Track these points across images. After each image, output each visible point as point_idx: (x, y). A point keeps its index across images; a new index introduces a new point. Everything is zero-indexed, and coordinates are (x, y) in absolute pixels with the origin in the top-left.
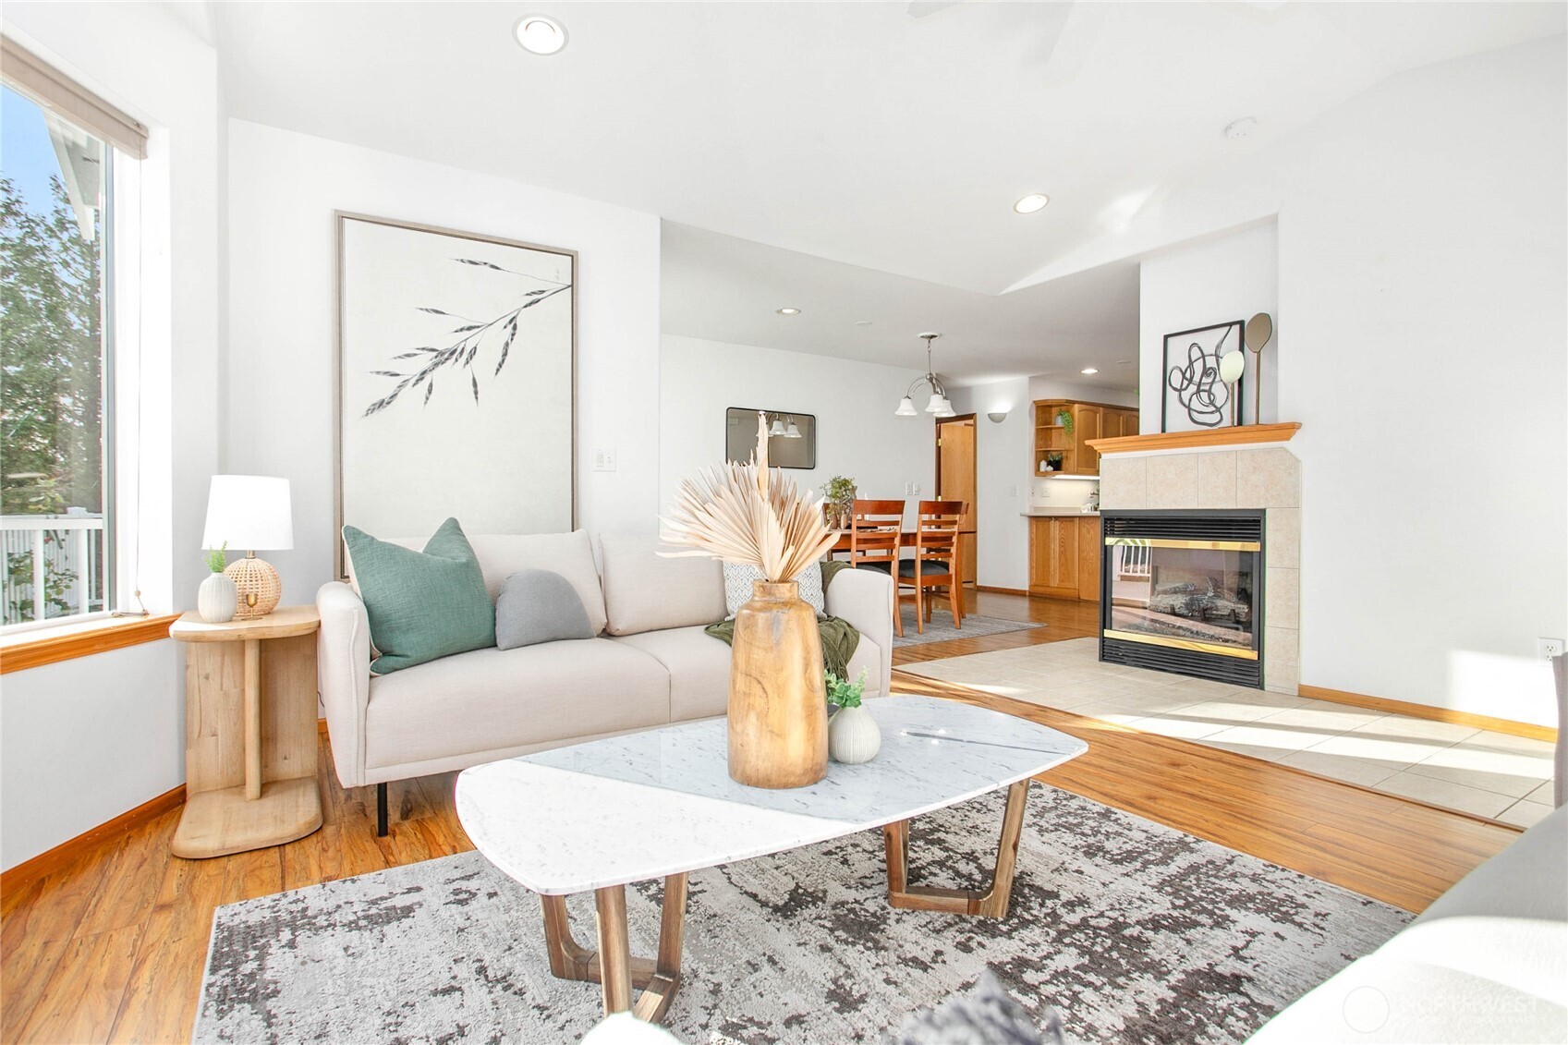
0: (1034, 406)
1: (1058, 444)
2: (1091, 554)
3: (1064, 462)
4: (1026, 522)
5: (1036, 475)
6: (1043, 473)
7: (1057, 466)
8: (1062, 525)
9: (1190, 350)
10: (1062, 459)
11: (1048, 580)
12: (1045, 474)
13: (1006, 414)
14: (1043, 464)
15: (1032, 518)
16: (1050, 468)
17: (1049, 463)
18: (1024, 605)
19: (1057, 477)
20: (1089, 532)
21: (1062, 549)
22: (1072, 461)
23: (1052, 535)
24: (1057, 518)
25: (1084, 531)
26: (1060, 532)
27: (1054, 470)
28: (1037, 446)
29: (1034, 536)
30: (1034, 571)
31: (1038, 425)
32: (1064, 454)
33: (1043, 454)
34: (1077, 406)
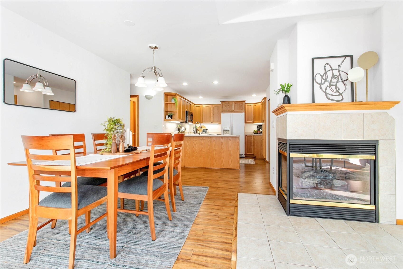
0: (164, 95)
1: (171, 109)
5: (165, 120)
6: (167, 120)
9: (325, 66)
10: (173, 115)
13: (153, 96)
14: (167, 116)
16: (170, 118)
17: (169, 116)
19: (172, 121)
28: (165, 110)
31: (165, 101)
32: (173, 113)
33: (166, 113)
34: (178, 96)
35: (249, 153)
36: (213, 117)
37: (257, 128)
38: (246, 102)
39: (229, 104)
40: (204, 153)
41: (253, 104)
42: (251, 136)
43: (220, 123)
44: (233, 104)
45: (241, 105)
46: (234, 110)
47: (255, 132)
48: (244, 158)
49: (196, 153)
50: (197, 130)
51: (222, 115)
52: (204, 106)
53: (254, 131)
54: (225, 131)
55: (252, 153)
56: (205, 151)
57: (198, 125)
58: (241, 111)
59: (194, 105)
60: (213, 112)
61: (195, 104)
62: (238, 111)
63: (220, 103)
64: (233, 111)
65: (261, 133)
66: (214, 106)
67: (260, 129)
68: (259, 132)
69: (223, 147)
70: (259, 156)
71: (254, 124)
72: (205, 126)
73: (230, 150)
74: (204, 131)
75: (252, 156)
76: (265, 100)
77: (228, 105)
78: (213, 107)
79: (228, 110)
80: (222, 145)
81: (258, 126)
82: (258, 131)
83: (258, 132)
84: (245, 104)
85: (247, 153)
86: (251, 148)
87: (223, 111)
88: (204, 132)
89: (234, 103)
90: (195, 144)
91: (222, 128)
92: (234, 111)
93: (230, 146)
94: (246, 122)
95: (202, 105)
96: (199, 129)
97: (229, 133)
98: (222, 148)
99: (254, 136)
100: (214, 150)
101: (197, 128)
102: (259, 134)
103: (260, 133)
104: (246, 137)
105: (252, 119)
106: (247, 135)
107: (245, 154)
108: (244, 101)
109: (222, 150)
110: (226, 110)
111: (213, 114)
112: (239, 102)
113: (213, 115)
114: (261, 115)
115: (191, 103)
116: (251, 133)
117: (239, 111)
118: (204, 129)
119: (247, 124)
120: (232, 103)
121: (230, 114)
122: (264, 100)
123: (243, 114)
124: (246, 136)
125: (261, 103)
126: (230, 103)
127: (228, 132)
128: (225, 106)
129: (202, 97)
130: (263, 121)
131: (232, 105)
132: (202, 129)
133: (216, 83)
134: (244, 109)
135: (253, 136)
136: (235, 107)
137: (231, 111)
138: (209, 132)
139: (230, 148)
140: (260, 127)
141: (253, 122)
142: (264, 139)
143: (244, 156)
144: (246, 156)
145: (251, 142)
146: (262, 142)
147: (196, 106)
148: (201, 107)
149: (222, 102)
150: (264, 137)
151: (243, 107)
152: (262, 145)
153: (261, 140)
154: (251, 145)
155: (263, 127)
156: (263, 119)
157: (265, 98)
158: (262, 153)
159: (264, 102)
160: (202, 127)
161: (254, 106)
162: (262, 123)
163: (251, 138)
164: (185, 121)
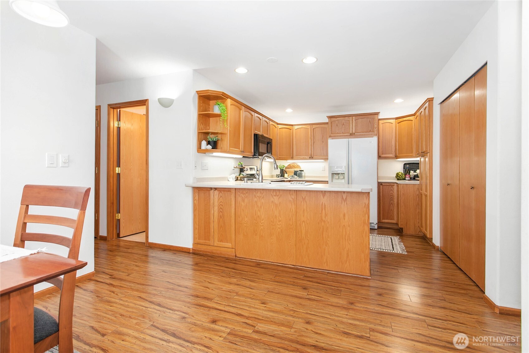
0: (197, 96)
1: (214, 127)
2: (246, 219)
3: (219, 143)
4: (190, 192)
5: (198, 151)
6: (204, 150)
7: (215, 145)
8: (221, 194)
10: (218, 140)
11: (209, 240)
12: (205, 151)
13: (174, 100)
14: (204, 143)
15: (194, 188)
16: (209, 147)
17: (209, 143)
18: (188, 260)
19: (215, 154)
20: (243, 201)
21: (221, 214)
22: (225, 142)
23: (212, 202)
24: (216, 189)
25: (239, 199)
26: (219, 199)
27: (212, 149)
28: (199, 129)
29: (196, 202)
30: (197, 231)
31: (199, 110)
32: (219, 137)
33: (203, 135)
34: (229, 100)
35: (387, 219)
36: (312, 148)
37: (404, 168)
38: (380, 117)
39: (344, 121)
40: (279, 228)
41: (397, 118)
42: (391, 184)
43: (325, 158)
44: (354, 120)
45: (370, 121)
46: (354, 132)
47: (398, 177)
48: (376, 232)
49: (262, 227)
50: (283, 173)
51: (331, 142)
52: (296, 127)
53: (397, 174)
54: (335, 174)
55: (394, 220)
56: (280, 223)
57: (284, 163)
58: (370, 133)
59: (276, 125)
60: (312, 138)
61: (278, 124)
62: (363, 135)
63: (327, 120)
64: (352, 135)
65: (415, 178)
66: (314, 126)
67: (411, 171)
68: (407, 176)
69: (326, 215)
70: (410, 230)
71: (398, 160)
72: (299, 164)
73: (344, 225)
74: (296, 173)
75: (395, 227)
76: (429, 105)
77: (342, 123)
78: (312, 129)
79: (343, 133)
80: (322, 211)
81: (405, 164)
82: (405, 175)
83: (405, 177)
84: (379, 120)
85: (383, 221)
86: (391, 210)
87: (332, 135)
88: (296, 175)
89: (354, 117)
90: (259, 205)
91: (330, 167)
92: (356, 134)
93: (344, 215)
94: (379, 157)
95: (292, 125)
96: (287, 170)
97: (344, 178)
98: (324, 219)
99: (398, 186)
100: (304, 221)
101: (284, 169)
103: (411, 178)
104: (381, 186)
105: (393, 150)
106: (382, 184)
107: (379, 222)
108: (377, 114)
109: (323, 223)
110: (337, 133)
112: (364, 117)
113: (312, 144)
114: (413, 141)
115: (268, 121)
116: (390, 178)
117: (365, 133)
118: (296, 170)
119: (382, 161)
120: (351, 118)
121: (345, 141)
122: (427, 104)
123: (375, 140)
124: (380, 184)
125: (414, 115)
126: (347, 118)
127: (341, 177)
128: (337, 125)
129: (292, 111)
130: (423, 154)
131: (351, 122)
132: (293, 170)
133: (310, 60)
134: (376, 130)
135: (396, 184)
136: (356, 126)
137: (349, 134)
138: (306, 175)
139: (344, 219)
140: (410, 167)
141: (396, 157)
142: (427, 194)
143: (376, 227)
144: (381, 225)
145: (391, 197)
146: (418, 199)
147: (280, 126)
148: (291, 129)
149: (330, 117)
150: (424, 188)
151: (374, 125)
152: (418, 206)
153: (417, 195)
154: (392, 203)
155: (422, 166)
156: (422, 150)
157: (430, 100)
158: (419, 223)
159: (425, 110)
160: (294, 167)
161: (398, 123)
162: (418, 159)
163: (392, 190)
164: (253, 154)
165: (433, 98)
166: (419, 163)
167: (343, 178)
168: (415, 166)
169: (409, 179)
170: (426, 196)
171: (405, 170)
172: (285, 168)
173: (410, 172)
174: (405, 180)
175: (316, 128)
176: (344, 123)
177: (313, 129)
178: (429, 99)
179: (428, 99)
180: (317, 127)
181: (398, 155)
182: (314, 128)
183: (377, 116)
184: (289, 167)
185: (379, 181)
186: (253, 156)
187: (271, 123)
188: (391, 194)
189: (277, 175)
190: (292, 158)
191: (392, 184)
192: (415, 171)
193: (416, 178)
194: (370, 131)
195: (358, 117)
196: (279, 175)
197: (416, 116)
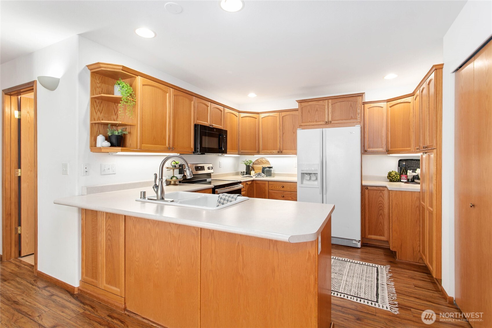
0: (89, 72)
1: (120, 117)
2: (138, 255)
3: (128, 137)
5: (91, 150)
6: (99, 149)
7: (118, 142)
10: (126, 134)
11: (97, 279)
13: (59, 79)
14: (100, 139)
16: (106, 144)
17: (107, 138)
20: (135, 227)
21: (109, 243)
22: (135, 137)
26: (107, 221)
27: (112, 146)
28: (92, 118)
29: (83, 223)
30: (84, 263)
31: (92, 93)
34: (139, 79)
35: (374, 235)
36: (281, 140)
37: (399, 166)
38: (367, 99)
39: (317, 106)
40: (179, 276)
41: (388, 101)
44: (330, 104)
45: (351, 106)
46: (330, 119)
47: (391, 178)
48: (358, 253)
49: (157, 271)
50: (249, 170)
51: (300, 133)
52: (262, 116)
53: (390, 174)
54: (306, 173)
55: (383, 236)
56: (180, 268)
58: (352, 121)
59: (237, 114)
60: (281, 128)
61: (239, 112)
62: (342, 123)
63: (296, 106)
64: (328, 124)
65: (413, 180)
66: (284, 114)
67: (409, 171)
68: (403, 177)
69: (244, 265)
70: (406, 256)
71: (390, 155)
72: (268, 160)
73: (273, 289)
74: (264, 170)
75: (385, 245)
76: (436, 76)
77: (315, 109)
78: (281, 117)
79: (316, 121)
80: (238, 257)
81: (400, 161)
82: (401, 174)
83: (401, 177)
84: (364, 103)
85: (370, 236)
86: (381, 223)
87: (302, 124)
88: (265, 172)
89: (330, 101)
91: (299, 165)
92: (333, 122)
94: (364, 151)
95: (258, 113)
96: (255, 166)
97: (317, 179)
98: (241, 271)
99: (389, 192)
100: (212, 271)
101: (251, 165)
102: (406, 183)
103: (408, 180)
104: (367, 191)
105: (384, 143)
106: (368, 187)
108: (361, 95)
109: (239, 280)
110: (310, 122)
111: (283, 134)
112: (343, 100)
113: (281, 136)
114: (411, 130)
115: (221, 108)
117: (344, 121)
118: (265, 166)
119: (367, 157)
120: (327, 101)
121: (317, 132)
122: (432, 76)
123: (356, 130)
124: (364, 188)
125: (412, 95)
126: (321, 102)
127: (313, 178)
128: (309, 112)
129: (256, 95)
130: (426, 149)
131: (326, 107)
132: (261, 166)
133: (232, 4)
135: (386, 189)
136: (333, 112)
137: (324, 123)
140: (407, 165)
141: (388, 152)
142: (432, 212)
143: (359, 245)
144: (366, 241)
145: (380, 205)
146: (418, 213)
147: (243, 115)
148: (256, 118)
149: (300, 102)
150: (427, 199)
151: (357, 111)
152: (418, 222)
153: (417, 207)
154: (381, 214)
155: (424, 164)
156: (424, 144)
157: (438, 69)
158: (420, 246)
159: (429, 84)
160: (262, 162)
161: (390, 107)
162: (419, 154)
163: (381, 196)
164: (193, 151)
165: (443, 65)
166: (419, 160)
167: (315, 179)
168: (414, 164)
169: (406, 181)
170: (431, 213)
171: (401, 169)
172: (252, 163)
173: (407, 172)
174: (401, 181)
175: (285, 116)
176: (318, 109)
177: (283, 117)
178: (437, 67)
179: (434, 66)
180: (287, 115)
181: (390, 149)
182: (283, 115)
183: (360, 97)
184: (257, 162)
185: (364, 183)
186: (194, 152)
187: (227, 110)
188: (380, 202)
189: (241, 172)
190: (258, 153)
191: (381, 188)
192: (414, 171)
193: (416, 181)
194: (352, 118)
195: (336, 101)
196: (244, 172)
197: (415, 96)
